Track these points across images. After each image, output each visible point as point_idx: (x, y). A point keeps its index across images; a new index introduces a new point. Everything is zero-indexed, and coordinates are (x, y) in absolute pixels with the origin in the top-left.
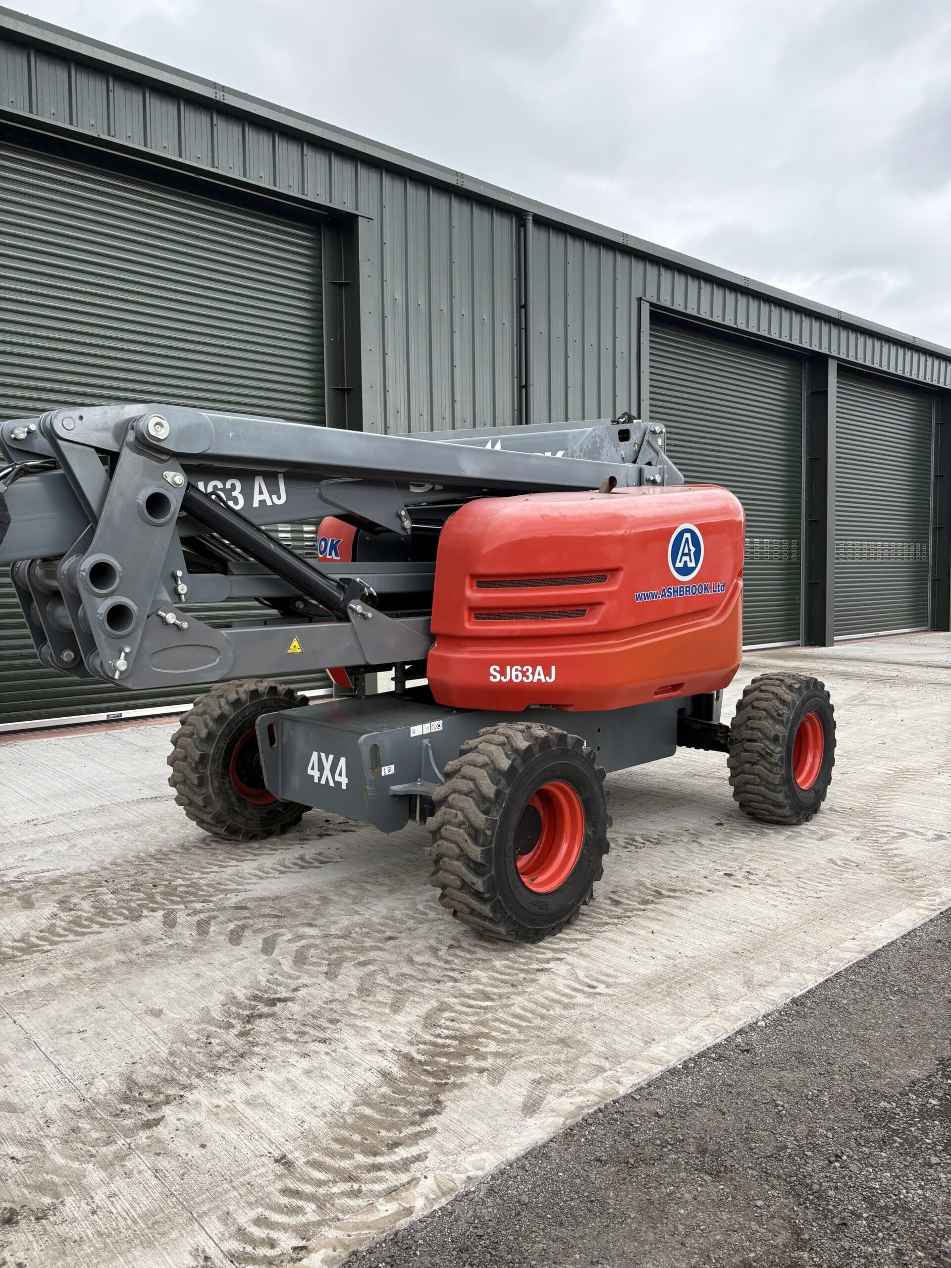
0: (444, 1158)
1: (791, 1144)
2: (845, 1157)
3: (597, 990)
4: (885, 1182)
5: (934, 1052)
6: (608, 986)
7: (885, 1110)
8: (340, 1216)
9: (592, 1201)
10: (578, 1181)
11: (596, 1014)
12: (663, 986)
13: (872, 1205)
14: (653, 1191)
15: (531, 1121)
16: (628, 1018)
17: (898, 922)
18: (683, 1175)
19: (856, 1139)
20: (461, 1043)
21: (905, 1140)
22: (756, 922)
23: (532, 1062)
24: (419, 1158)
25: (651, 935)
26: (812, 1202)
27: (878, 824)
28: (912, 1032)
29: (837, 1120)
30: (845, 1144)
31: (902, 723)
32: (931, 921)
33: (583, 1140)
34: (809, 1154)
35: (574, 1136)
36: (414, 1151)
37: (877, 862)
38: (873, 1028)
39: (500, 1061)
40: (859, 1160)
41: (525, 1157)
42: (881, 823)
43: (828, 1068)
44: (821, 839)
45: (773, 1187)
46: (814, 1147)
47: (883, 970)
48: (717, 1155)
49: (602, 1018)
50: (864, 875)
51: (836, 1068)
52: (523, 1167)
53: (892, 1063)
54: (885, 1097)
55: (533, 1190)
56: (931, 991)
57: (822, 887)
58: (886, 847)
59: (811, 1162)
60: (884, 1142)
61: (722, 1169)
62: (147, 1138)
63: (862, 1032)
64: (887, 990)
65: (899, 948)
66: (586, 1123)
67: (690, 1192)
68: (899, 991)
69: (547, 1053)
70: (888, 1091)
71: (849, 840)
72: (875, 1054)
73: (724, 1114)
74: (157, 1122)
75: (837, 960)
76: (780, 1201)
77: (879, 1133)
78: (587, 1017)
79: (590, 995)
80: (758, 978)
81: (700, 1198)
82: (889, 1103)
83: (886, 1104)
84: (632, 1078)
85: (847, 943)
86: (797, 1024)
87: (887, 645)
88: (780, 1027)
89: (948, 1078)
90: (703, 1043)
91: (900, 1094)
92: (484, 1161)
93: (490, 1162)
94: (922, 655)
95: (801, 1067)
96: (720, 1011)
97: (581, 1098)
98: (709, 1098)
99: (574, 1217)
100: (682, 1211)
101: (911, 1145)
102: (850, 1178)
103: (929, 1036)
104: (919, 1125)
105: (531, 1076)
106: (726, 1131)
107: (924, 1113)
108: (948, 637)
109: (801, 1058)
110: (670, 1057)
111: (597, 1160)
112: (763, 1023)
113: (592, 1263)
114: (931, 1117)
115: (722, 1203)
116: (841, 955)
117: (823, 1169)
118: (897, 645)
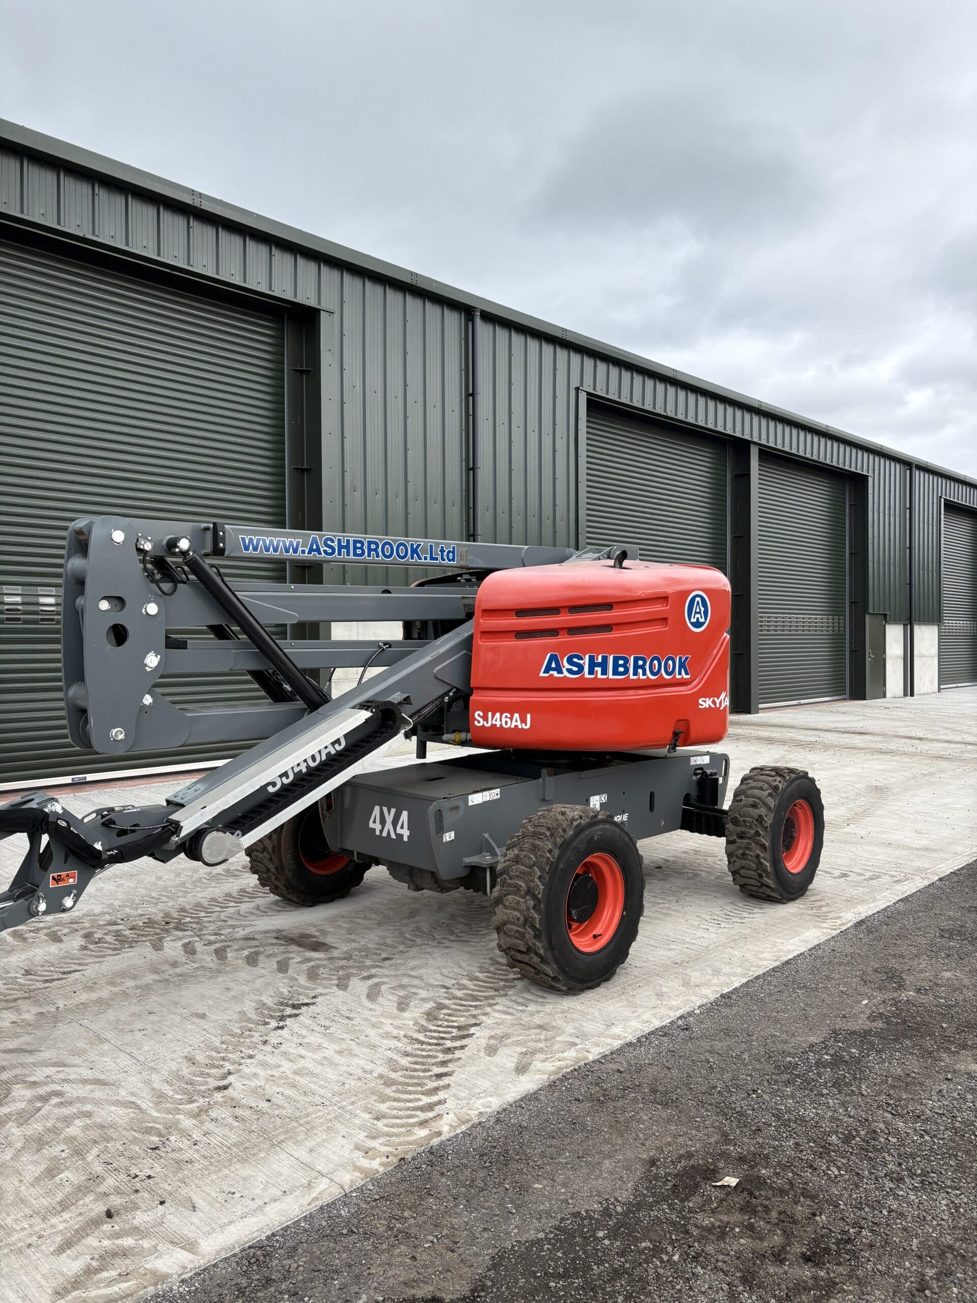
0: (460, 1102)
1: (720, 1085)
2: (759, 1091)
4: (789, 1105)
5: (829, 1026)
7: (790, 1063)
9: (574, 1124)
10: (562, 1113)
13: (778, 1118)
14: (619, 1116)
15: (524, 1078)
17: (806, 939)
18: (641, 1105)
19: (768, 1081)
21: (805, 1081)
23: (519, 1041)
24: (440, 1103)
26: (735, 1118)
28: (813, 1013)
29: (755, 1070)
30: (760, 1084)
32: (833, 937)
34: (734, 1090)
35: (556, 1086)
36: (436, 1098)
38: (784, 1012)
40: (770, 1093)
41: (521, 1100)
43: (748, 1038)
45: (707, 1110)
46: (737, 1087)
47: (793, 973)
48: (666, 1093)
51: (754, 1038)
52: (520, 1106)
53: (796, 1034)
54: (790, 1055)
55: (530, 1119)
56: (829, 986)
59: (734, 1095)
60: (788, 1083)
61: (670, 1101)
63: (774, 1014)
64: (795, 986)
65: (806, 958)
66: (565, 1077)
67: (646, 1115)
68: (805, 987)
69: (530, 1035)
70: (792, 1051)
72: (784, 1028)
73: (670, 1069)
76: (712, 1118)
77: (786, 1077)
81: (654, 1118)
82: (793, 1058)
83: (791, 1059)
84: (598, 1049)
85: (766, 955)
86: (726, 1011)
87: (808, 713)
88: (712, 1014)
89: (838, 1042)
90: (653, 1025)
91: (802, 1053)
92: (491, 1102)
93: (495, 1103)
94: (839, 722)
95: (728, 1039)
96: (664, 1003)
97: (561, 1063)
98: (658, 1060)
99: (562, 1133)
100: (641, 1126)
101: (809, 1084)
102: (764, 1103)
103: (825, 1015)
104: (815, 1071)
105: (519, 1049)
106: (672, 1079)
107: (819, 1064)
108: (864, 705)
109: (727, 1032)
110: (627, 1035)
111: (576, 1100)
112: (699, 1011)
113: (578, 1157)
114: (824, 1067)
115: (669, 1120)
116: (760, 963)
117: (743, 1099)
118: (818, 713)
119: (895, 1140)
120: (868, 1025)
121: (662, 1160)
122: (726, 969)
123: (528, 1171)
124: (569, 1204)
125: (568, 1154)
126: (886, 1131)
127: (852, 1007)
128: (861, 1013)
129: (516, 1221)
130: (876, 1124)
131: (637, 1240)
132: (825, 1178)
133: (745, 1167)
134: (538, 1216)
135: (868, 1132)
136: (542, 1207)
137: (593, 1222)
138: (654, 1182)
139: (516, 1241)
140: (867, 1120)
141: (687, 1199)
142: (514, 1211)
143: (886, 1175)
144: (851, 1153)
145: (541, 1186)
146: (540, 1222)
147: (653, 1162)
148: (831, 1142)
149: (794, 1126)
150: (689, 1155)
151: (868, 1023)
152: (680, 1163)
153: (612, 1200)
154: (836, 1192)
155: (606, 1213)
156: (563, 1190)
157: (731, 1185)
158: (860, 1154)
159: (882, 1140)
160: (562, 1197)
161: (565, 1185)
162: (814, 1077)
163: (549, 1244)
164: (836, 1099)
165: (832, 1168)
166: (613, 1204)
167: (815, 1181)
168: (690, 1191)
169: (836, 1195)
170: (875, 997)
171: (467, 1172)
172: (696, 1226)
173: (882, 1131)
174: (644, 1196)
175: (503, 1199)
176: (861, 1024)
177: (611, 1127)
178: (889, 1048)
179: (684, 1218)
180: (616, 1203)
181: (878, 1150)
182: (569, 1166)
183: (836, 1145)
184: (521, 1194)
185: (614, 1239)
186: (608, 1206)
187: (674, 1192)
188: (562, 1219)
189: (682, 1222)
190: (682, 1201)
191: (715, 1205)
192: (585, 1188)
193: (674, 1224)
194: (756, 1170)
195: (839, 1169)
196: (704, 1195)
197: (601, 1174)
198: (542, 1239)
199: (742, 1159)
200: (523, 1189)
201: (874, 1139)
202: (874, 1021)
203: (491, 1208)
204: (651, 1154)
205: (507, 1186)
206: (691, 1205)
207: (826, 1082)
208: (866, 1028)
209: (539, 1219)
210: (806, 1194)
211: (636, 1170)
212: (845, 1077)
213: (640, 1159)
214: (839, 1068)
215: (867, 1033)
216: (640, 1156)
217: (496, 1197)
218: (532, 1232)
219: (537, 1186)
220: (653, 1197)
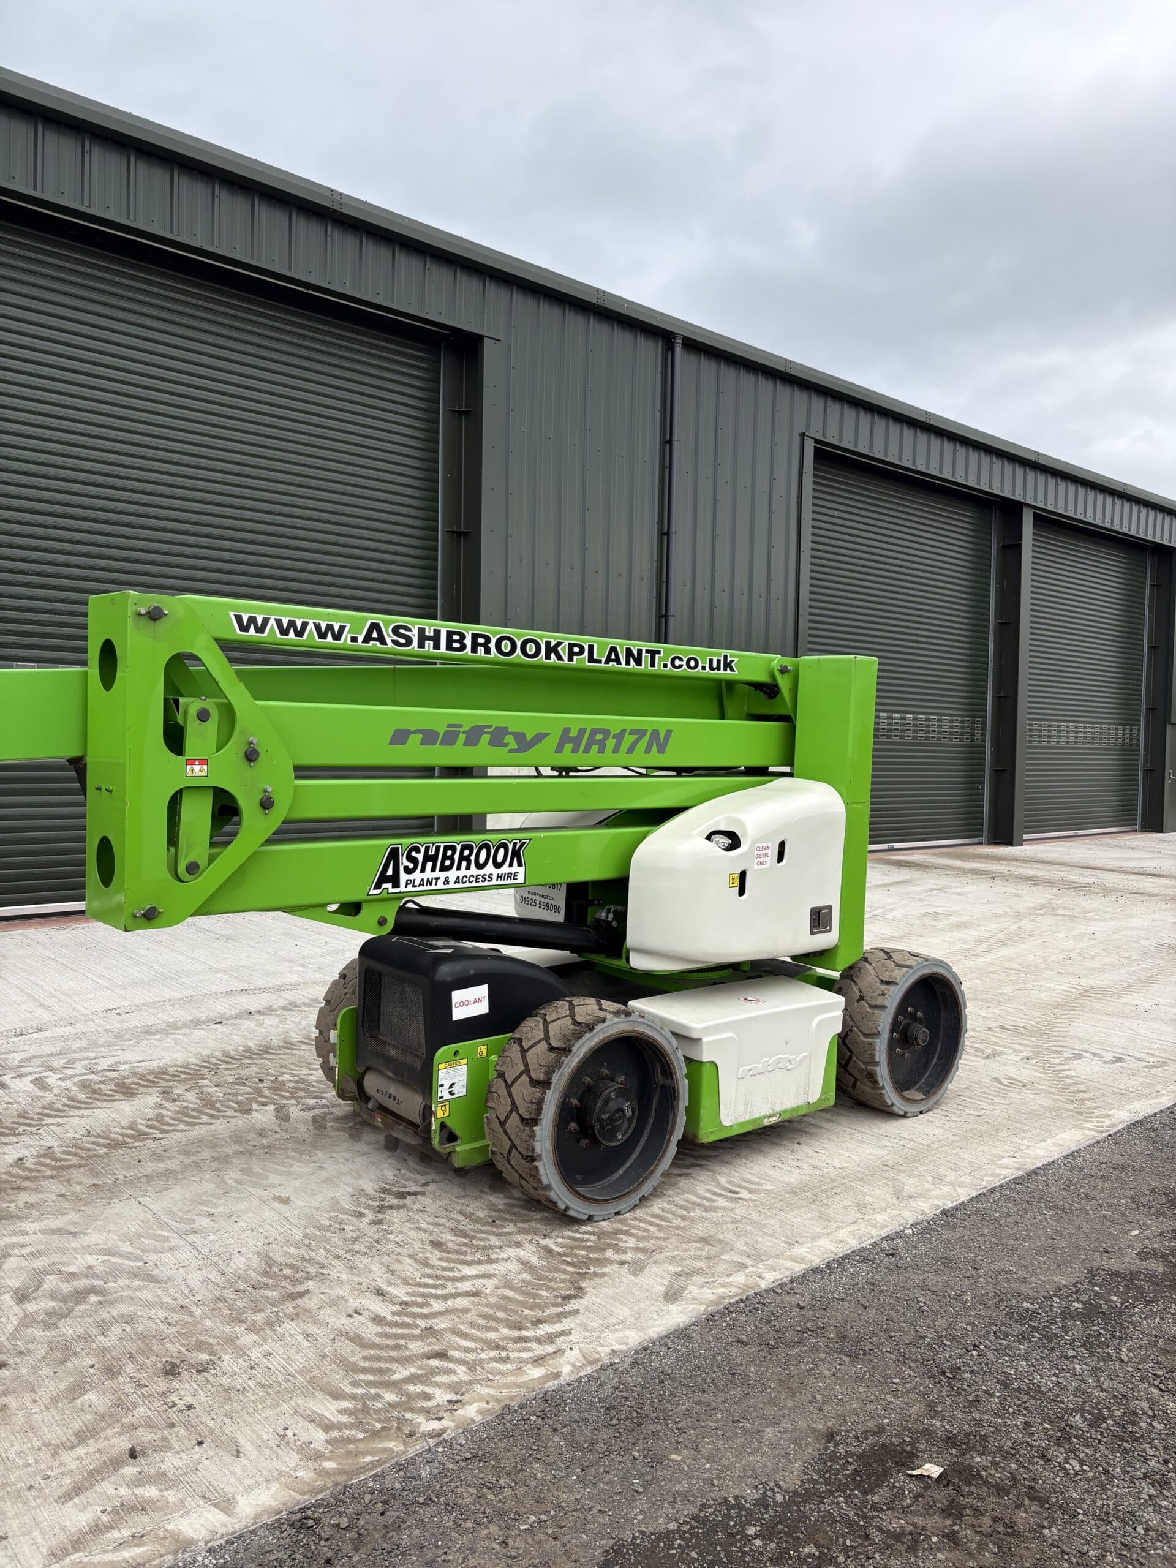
0: (588, 1334)
1: (930, 1335)
2: (982, 1347)
3: (740, 1195)
4: (1020, 1369)
5: (1084, 1262)
7: (1027, 1310)
8: (491, 1377)
9: (733, 1374)
10: (719, 1358)
11: (738, 1217)
12: (808, 1194)
13: (1005, 1385)
14: (792, 1368)
15: (673, 1308)
17: (1062, 1142)
18: (822, 1355)
19: (995, 1333)
21: (1044, 1336)
23: (673, 1257)
24: (563, 1333)
27: (1052, 1044)
28: (1063, 1243)
29: (978, 1316)
30: (984, 1337)
32: (1098, 1142)
33: (724, 1324)
34: (948, 1343)
35: (715, 1321)
36: (558, 1327)
38: (1024, 1239)
39: (640, 1256)
40: (997, 1350)
41: (667, 1337)
42: (1056, 1043)
43: (974, 1272)
44: (988, 1057)
45: (910, 1368)
46: (953, 1338)
47: (1041, 1187)
48: (859, 1339)
51: (981, 1272)
52: (666, 1345)
53: (1038, 1270)
54: (1027, 1298)
55: (676, 1363)
56: (1088, 1208)
59: (948, 1349)
60: (1022, 1337)
61: (861, 1352)
62: (293, 1308)
63: (1011, 1242)
64: (1043, 1205)
65: (1060, 1168)
66: (728, 1310)
67: (829, 1370)
68: (1054, 1206)
69: (688, 1250)
70: (1031, 1294)
71: (1018, 1059)
72: (1023, 1262)
73: (865, 1308)
74: (301, 1295)
75: (993, 1176)
76: (915, 1380)
77: (1018, 1329)
81: (838, 1375)
82: (1032, 1304)
83: (1029, 1305)
84: (774, 1274)
85: (1005, 1161)
86: (946, 1233)
87: (1088, 846)
88: (928, 1236)
89: (1095, 1285)
90: (848, 1246)
91: (1044, 1297)
92: (628, 1338)
93: (633, 1339)
94: (1127, 859)
95: (946, 1271)
96: (866, 1218)
97: (723, 1290)
98: (851, 1294)
99: (715, 1385)
100: (821, 1384)
101: (1050, 1340)
102: (987, 1364)
103: (1080, 1248)
104: (1060, 1324)
105: (672, 1269)
106: (867, 1321)
107: (1066, 1314)
108: (1160, 840)
109: (946, 1261)
110: (814, 1258)
111: (739, 1341)
112: (910, 1231)
113: (733, 1421)
114: (1073, 1318)
115: (859, 1379)
116: (997, 1171)
117: (960, 1356)
118: (1099, 847)
119: (1161, 1427)
120: (1136, 1265)
121: (843, 1433)
122: (951, 1176)
123: (666, 1435)
124: (713, 1485)
125: (720, 1416)
126: (1150, 1413)
127: (1117, 1239)
128: (1129, 1247)
129: (642, 1503)
130: (1137, 1402)
131: (799, 1543)
132: (1061, 1474)
133: (954, 1451)
134: (672, 1499)
135: (1125, 1413)
136: (678, 1488)
137: (743, 1513)
138: (829, 1464)
139: (639, 1531)
140: (1124, 1396)
141: (871, 1491)
142: (641, 1490)
143: (1145, 1476)
144: (1100, 1441)
145: (679, 1458)
146: (673, 1508)
147: (831, 1436)
148: (1073, 1424)
149: (1024, 1398)
150: (881, 1430)
151: (1137, 1261)
152: (867, 1439)
153: (771, 1484)
154: (1075, 1495)
155: (763, 1503)
156: (708, 1466)
157: (932, 1475)
158: (1112, 1443)
159: (1143, 1425)
160: (706, 1475)
161: (711, 1459)
162: (1059, 1332)
163: (682, 1539)
164: (1086, 1364)
165: (1071, 1461)
166: (772, 1490)
167: (1047, 1477)
168: (875, 1480)
169: (1075, 1500)
170: (1149, 1227)
171: (587, 1431)
172: (880, 1530)
173: (1145, 1413)
174: (815, 1482)
175: (628, 1471)
176: (1128, 1262)
177: (780, 1382)
178: (1162, 1298)
179: (864, 1517)
180: (776, 1490)
181: (1137, 1440)
182: (720, 1433)
183: (1080, 1429)
184: (652, 1467)
185: (769, 1539)
186: (765, 1492)
187: (854, 1479)
188: (703, 1506)
189: (862, 1523)
190: (865, 1493)
191: (909, 1501)
192: (738, 1465)
193: (850, 1524)
194: (968, 1456)
195: (1081, 1462)
196: (895, 1487)
197: (760, 1448)
198: (672, 1532)
199: (951, 1440)
200: (657, 1460)
201: (1134, 1424)
202: (1145, 1259)
203: (611, 1483)
204: (830, 1424)
205: (636, 1454)
206: (875, 1499)
207: (1074, 1340)
208: (1135, 1269)
209: (672, 1504)
210: (1033, 1495)
211: (808, 1444)
212: (1100, 1334)
213: (815, 1430)
214: (1092, 1322)
215: (1134, 1275)
216: (814, 1426)
217: (620, 1467)
218: (661, 1520)
219: (674, 1457)
220: (826, 1485)
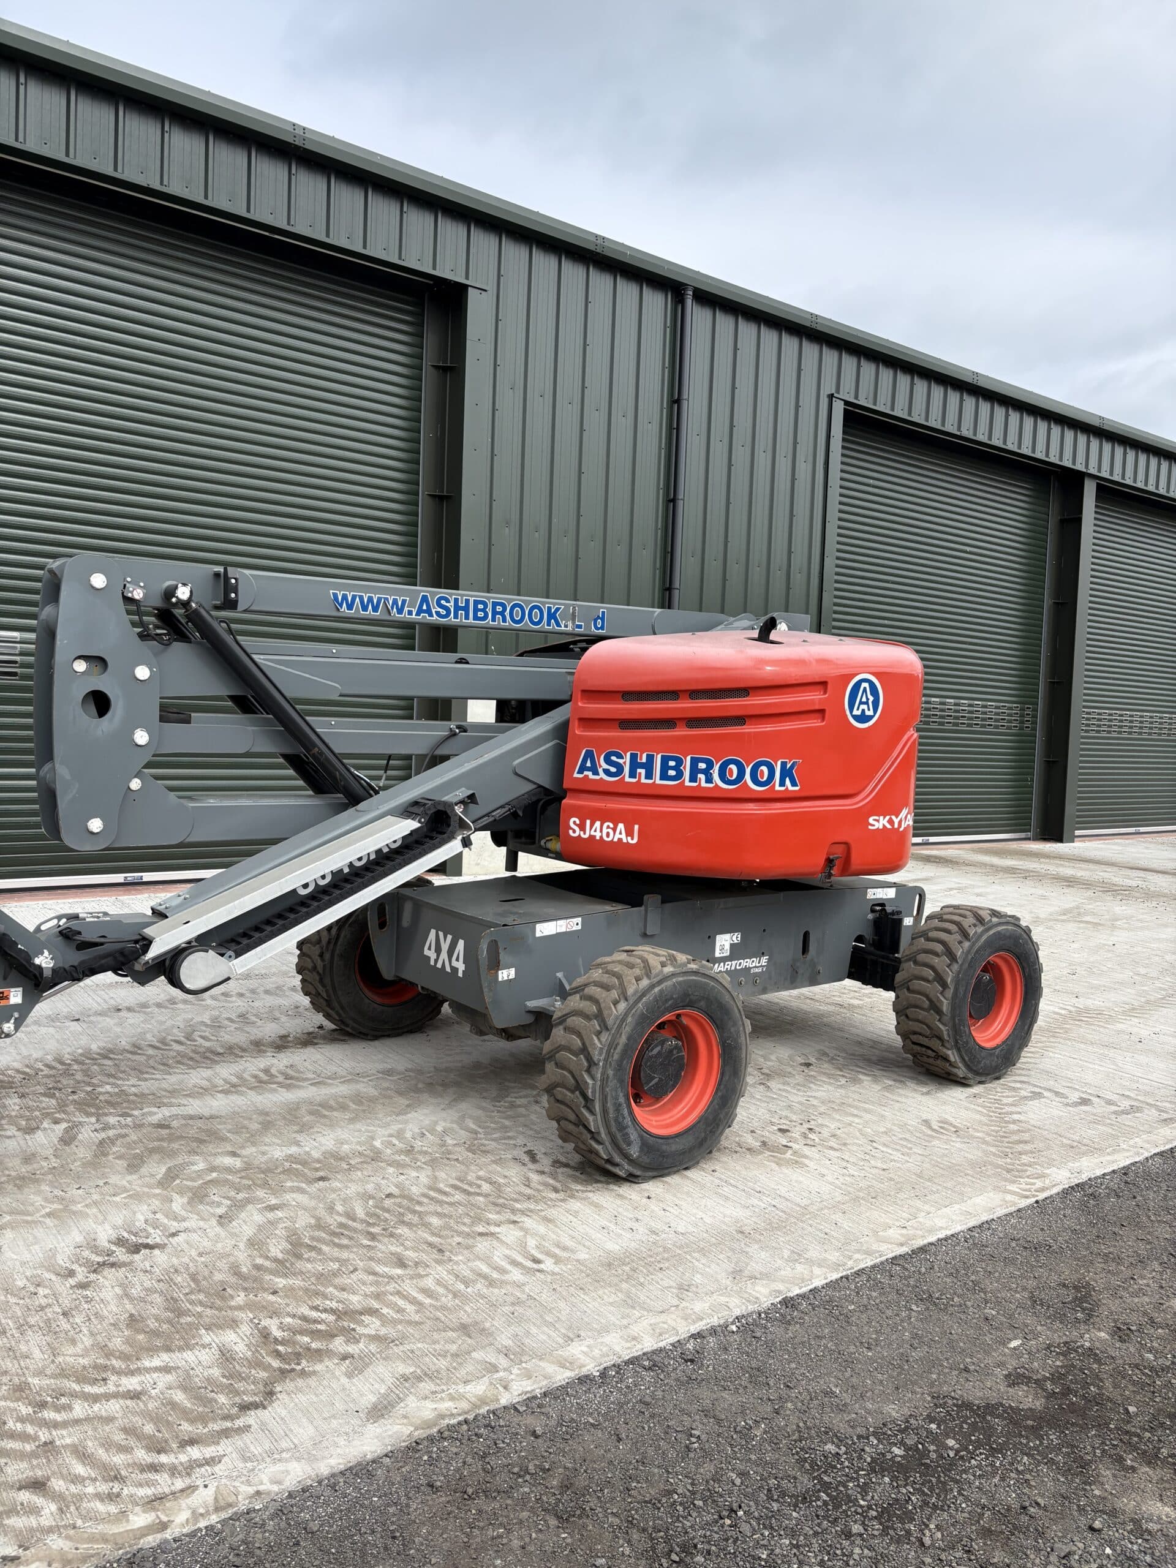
0: (241, 1465)
3: (542, 1266)
5: (932, 1385)
6: (558, 1260)
8: (79, 1523)
11: (524, 1297)
12: (627, 1268)
15: (373, 1429)
16: (562, 1304)
19: (769, 1490)
20: (339, 1318)
22: (787, 1195)
23: (412, 1352)
25: (645, 1200)
31: (1112, 948)
33: (426, 1458)
35: (416, 1452)
36: (209, 1451)
37: (985, 1128)
39: (373, 1348)
41: (343, 1473)
49: (529, 1303)
50: (958, 1145)
52: (334, 1485)
57: (897, 1156)
58: (1007, 1109)
60: (802, 1499)
69: (435, 1342)
75: (868, 1253)
77: (805, 1485)
78: (509, 1299)
79: (528, 1271)
80: (755, 1267)
82: (838, 1446)
84: (527, 1382)
85: (891, 1232)
88: (751, 1335)
89: (932, 1421)
90: (640, 1346)
91: (859, 1436)
92: (288, 1473)
93: (296, 1475)
97: (451, 1404)
102: (735, 1541)
105: (402, 1369)
110: (590, 1360)
112: (731, 1327)
127: (988, 1352)
128: (1000, 1364)
151: (1002, 1387)
170: (1036, 1336)
176: (988, 1388)
202: (1013, 1385)
207: (870, 1507)
208: (994, 1397)
212: (909, 1500)
214: (906, 1479)
215: (991, 1408)
